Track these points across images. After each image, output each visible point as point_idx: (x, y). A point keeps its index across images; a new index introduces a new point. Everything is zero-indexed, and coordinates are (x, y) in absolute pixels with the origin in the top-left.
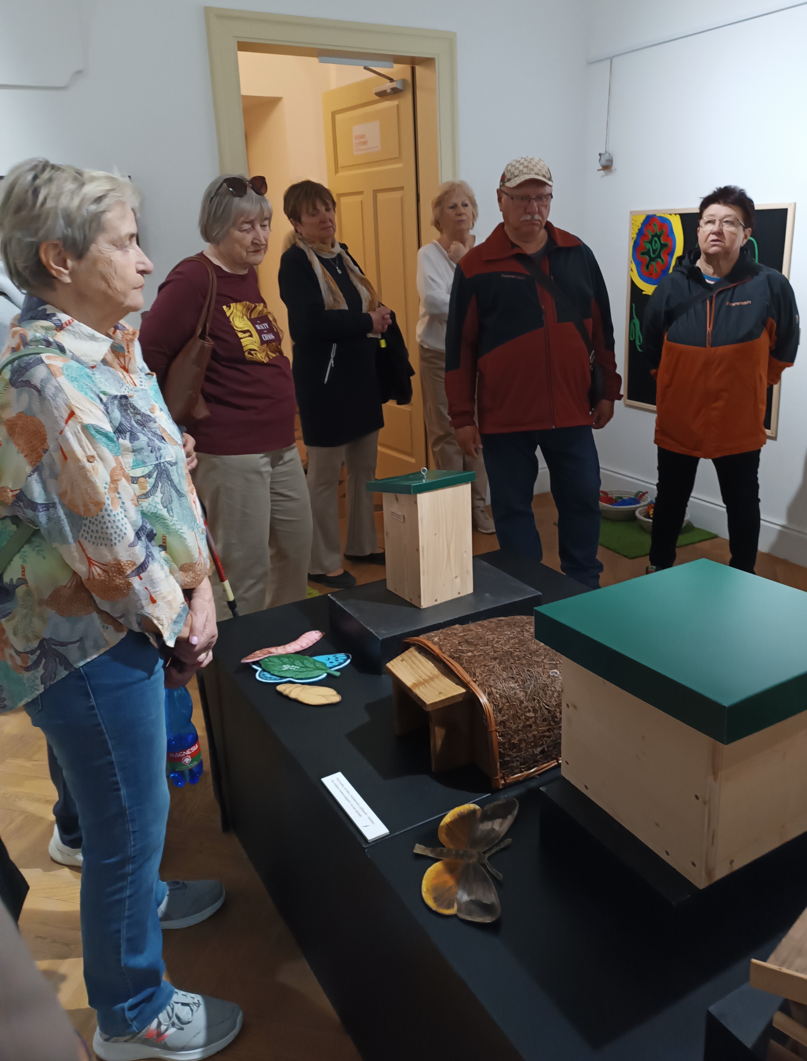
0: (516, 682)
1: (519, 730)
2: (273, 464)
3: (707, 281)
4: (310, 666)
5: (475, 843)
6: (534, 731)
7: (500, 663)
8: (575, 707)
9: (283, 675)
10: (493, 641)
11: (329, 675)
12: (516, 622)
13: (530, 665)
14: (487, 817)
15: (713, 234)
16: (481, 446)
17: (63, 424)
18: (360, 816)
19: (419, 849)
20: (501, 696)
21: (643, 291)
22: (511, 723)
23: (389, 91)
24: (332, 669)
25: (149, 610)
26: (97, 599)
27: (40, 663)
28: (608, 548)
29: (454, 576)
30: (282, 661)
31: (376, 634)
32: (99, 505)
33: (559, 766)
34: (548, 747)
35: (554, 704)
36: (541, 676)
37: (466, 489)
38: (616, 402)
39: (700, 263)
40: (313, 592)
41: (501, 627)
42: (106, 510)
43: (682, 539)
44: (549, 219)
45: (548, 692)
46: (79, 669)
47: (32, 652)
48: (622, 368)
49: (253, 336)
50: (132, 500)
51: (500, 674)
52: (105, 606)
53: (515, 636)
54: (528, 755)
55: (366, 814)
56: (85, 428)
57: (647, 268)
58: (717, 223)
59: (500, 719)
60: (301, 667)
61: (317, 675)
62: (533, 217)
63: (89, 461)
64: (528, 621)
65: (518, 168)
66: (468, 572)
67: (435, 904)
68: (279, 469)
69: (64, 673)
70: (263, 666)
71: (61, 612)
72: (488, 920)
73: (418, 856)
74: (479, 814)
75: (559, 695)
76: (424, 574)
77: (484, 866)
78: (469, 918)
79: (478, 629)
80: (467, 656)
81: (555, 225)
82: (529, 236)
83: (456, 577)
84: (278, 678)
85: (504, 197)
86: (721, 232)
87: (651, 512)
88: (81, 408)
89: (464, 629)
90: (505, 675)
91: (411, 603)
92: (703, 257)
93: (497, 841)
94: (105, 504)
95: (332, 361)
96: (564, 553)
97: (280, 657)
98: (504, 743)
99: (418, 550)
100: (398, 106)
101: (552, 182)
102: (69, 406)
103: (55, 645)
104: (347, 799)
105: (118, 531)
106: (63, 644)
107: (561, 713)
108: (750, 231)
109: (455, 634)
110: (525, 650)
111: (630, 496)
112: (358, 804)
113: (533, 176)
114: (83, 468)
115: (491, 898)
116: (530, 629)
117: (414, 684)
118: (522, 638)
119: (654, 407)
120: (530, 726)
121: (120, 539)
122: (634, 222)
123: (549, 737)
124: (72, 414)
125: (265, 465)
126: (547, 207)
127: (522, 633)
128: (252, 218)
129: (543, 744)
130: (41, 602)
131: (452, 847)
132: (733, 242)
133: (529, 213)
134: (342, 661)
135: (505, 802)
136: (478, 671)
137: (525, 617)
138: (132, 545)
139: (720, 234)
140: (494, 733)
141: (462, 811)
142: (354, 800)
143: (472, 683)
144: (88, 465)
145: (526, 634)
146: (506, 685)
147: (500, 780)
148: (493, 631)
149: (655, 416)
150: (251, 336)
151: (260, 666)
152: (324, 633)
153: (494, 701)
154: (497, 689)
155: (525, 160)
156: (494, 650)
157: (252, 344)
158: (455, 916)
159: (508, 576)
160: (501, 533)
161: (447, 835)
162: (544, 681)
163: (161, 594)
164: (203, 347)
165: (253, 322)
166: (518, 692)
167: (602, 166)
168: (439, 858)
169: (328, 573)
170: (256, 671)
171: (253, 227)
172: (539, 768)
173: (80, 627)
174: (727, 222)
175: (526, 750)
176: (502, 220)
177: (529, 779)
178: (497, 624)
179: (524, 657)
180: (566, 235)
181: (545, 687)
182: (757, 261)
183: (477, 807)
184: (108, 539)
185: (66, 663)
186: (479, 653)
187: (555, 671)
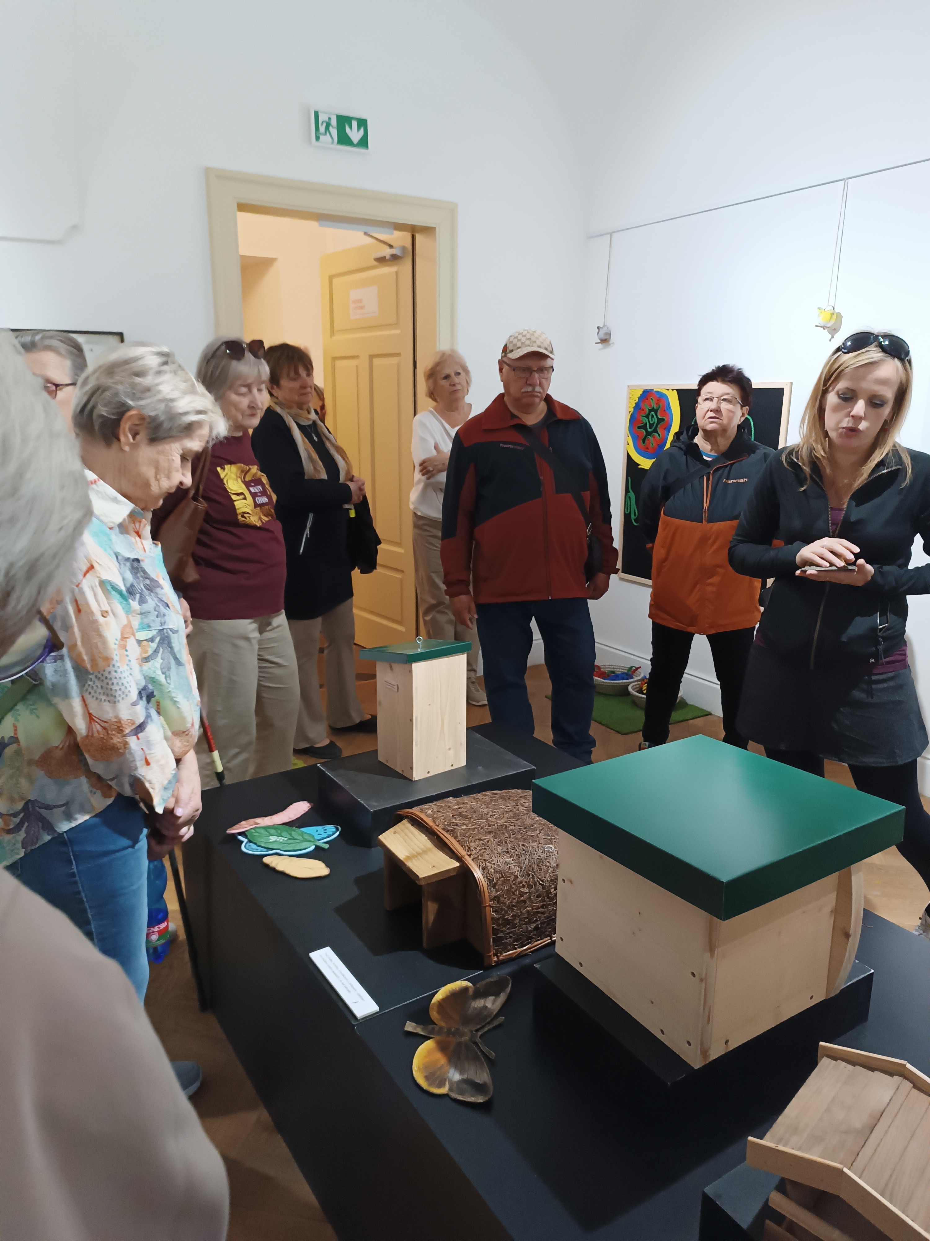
0: (511, 857)
1: (514, 906)
2: (261, 631)
3: (705, 458)
4: (298, 838)
5: (466, 1020)
6: (527, 906)
7: (495, 837)
8: (571, 882)
9: (270, 847)
10: (487, 814)
11: (317, 848)
12: (510, 796)
13: (525, 839)
14: (480, 994)
15: (711, 411)
16: (476, 616)
17: (81, 577)
18: (349, 991)
19: (410, 1026)
20: (496, 872)
21: (640, 465)
22: (505, 898)
23: (388, 257)
24: (321, 841)
25: (143, 772)
26: (90, 761)
27: (23, 827)
28: (600, 723)
29: (448, 747)
30: (268, 832)
31: (367, 806)
32: (108, 660)
33: (553, 943)
34: (542, 923)
35: (549, 879)
36: (536, 851)
37: (461, 660)
38: (613, 576)
39: (698, 440)
40: (299, 763)
41: (496, 801)
42: (114, 666)
43: (675, 716)
44: (549, 392)
45: (542, 867)
46: (63, 834)
47: (15, 815)
48: (618, 543)
49: (247, 499)
50: (137, 659)
51: (495, 849)
52: (97, 767)
53: (509, 810)
54: (522, 931)
55: (355, 990)
56: (103, 583)
57: (644, 442)
58: (715, 400)
59: (494, 894)
60: (290, 839)
61: (305, 847)
62: (534, 389)
63: (103, 616)
64: (522, 795)
65: (520, 340)
66: (461, 744)
67: (426, 1083)
68: (267, 635)
69: (47, 838)
70: (249, 837)
71: (50, 774)
72: (480, 1099)
73: (409, 1033)
74: (471, 991)
75: (553, 870)
76: (416, 745)
77: (475, 1043)
78: (461, 1098)
79: (472, 802)
80: (461, 829)
81: (555, 397)
82: (528, 408)
83: (450, 749)
84: (265, 850)
85: (506, 368)
86: (719, 410)
87: (645, 687)
88: (100, 563)
89: (458, 802)
90: (500, 849)
91: (402, 775)
92: (700, 433)
93: (489, 1019)
94: (113, 659)
95: (307, 531)
96: (556, 727)
97: (266, 828)
98: (498, 919)
99: (411, 720)
100: (397, 273)
101: (554, 355)
102: (89, 561)
103: (40, 808)
104: (335, 974)
105: (123, 688)
106: (48, 807)
107: (556, 889)
108: (747, 409)
109: (449, 807)
110: (520, 824)
111: (623, 670)
112: (347, 980)
113: (535, 349)
114: (95, 622)
115: (483, 1076)
116: (524, 803)
117: (408, 857)
118: (517, 812)
119: (649, 582)
120: (524, 902)
121: (124, 696)
122: (631, 396)
123: (542, 913)
124: (92, 567)
125: (253, 631)
126: (548, 380)
127: (517, 807)
128: (249, 381)
129: (536, 920)
130: (30, 762)
131: (443, 1024)
132: (730, 419)
133: (530, 385)
134: (331, 833)
135: (497, 979)
136: (473, 845)
137: (520, 791)
138: (134, 704)
139: (717, 411)
140: (487, 908)
141: (454, 989)
142: (343, 976)
143: (467, 857)
144: (101, 620)
145: (521, 808)
146: (501, 859)
147: (492, 956)
148: (488, 804)
149: (650, 590)
150: (245, 498)
151: (246, 837)
152: (312, 804)
153: (488, 876)
154: (491, 863)
155: (528, 332)
156: (488, 824)
157: (246, 507)
158: (446, 1095)
159: (502, 750)
160: (493, 705)
161: (438, 1012)
162: (539, 856)
163: (156, 756)
164: (196, 509)
165: (247, 484)
166: (513, 867)
167: (600, 340)
168: (430, 1036)
169: (315, 744)
170: (242, 842)
171: (250, 390)
172: (533, 945)
173: (68, 790)
174: (724, 400)
175: (520, 926)
176: (503, 391)
177: (521, 956)
178: (491, 797)
179: (519, 832)
180: (565, 408)
181: (539, 862)
182: (753, 439)
183: (470, 984)
184: (112, 695)
185: (49, 827)
186: (473, 827)
187: (551, 846)
